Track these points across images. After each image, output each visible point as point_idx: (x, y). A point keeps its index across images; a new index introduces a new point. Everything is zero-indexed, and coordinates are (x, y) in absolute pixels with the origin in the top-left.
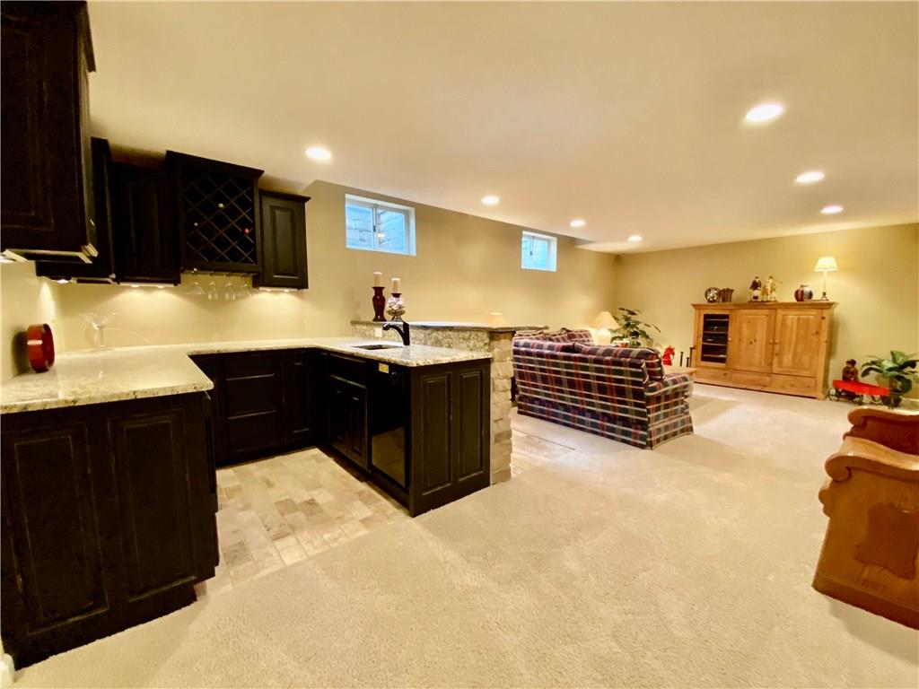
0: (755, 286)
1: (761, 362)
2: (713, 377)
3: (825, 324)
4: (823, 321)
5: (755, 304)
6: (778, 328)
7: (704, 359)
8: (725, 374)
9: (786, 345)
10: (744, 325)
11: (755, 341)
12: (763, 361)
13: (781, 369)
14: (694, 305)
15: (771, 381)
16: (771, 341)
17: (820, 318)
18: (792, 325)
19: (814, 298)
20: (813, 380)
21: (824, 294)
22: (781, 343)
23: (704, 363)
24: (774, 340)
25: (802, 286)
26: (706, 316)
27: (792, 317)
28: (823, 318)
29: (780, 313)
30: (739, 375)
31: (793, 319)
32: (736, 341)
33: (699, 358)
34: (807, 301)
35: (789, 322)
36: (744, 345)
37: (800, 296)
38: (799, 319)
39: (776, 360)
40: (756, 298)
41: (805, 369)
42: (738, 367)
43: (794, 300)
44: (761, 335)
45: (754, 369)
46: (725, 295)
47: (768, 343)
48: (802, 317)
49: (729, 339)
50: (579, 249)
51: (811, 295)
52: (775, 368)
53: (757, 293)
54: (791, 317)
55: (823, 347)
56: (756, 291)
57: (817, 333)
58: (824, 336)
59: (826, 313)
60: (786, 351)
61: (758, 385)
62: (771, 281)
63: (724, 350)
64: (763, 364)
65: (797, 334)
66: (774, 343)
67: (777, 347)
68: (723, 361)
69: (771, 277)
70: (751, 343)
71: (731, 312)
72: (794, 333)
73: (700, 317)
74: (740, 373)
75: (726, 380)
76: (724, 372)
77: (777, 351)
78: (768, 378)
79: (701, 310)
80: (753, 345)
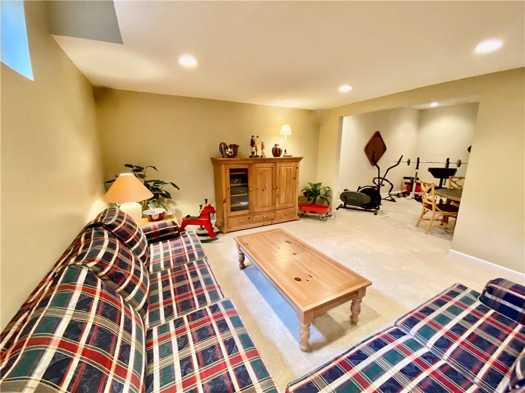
1: (269, 204)
2: (241, 223)
4: (298, 170)
6: (277, 177)
7: (233, 209)
8: (249, 218)
9: (282, 189)
10: (258, 176)
11: (266, 188)
12: (270, 202)
13: (280, 206)
15: (275, 216)
16: (275, 187)
17: (295, 168)
18: (284, 173)
21: (286, 151)
22: (279, 187)
23: (234, 213)
24: (276, 186)
25: (275, 145)
26: (231, 170)
28: (297, 168)
32: (254, 189)
33: (229, 210)
35: (282, 171)
36: (259, 193)
37: (275, 153)
38: (287, 169)
39: (277, 199)
40: (253, 153)
41: (290, 203)
42: (256, 210)
43: (273, 156)
44: (269, 183)
45: (266, 209)
47: (272, 188)
49: (250, 188)
51: (281, 151)
52: (278, 206)
54: (283, 168)
55: (298, 187)
57: (295, 179)
58: (298, 179)
59: (298, 164)
60: (281, 193)
61: (269, 220)
63: (246, 199)
64: (271, 204)
67: (278, 191)
68: (246, 207)
70: (263, 190)
71: (249, 166)
72: (285, 179)
73: (226, 172)
74: (258, 215)
75: (250, 222)
76: (248, 217)
77: (277, 194)
78: (274, 214)
79: (227, 165)
80: (264, 191)
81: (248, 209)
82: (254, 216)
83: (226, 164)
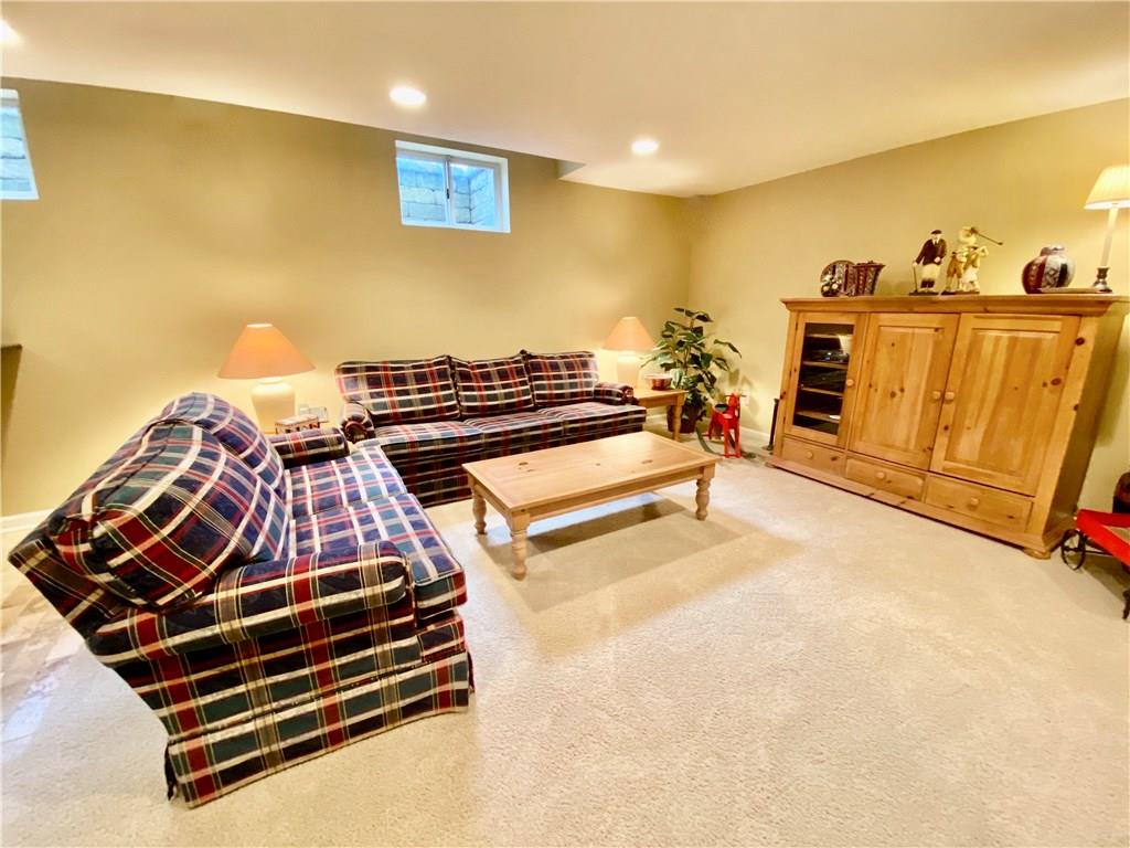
0: (930, 253)
1: (907, 441)
2: (812, 461)
3: (1084, 355)
4: (1078, 349)
5: (922, 298)
6: (959, 362)
7: (799, 421)
8: (834, 459)
9: (972, 407)
10: (883, 352)
11: (902, 390)
12: (913, 441)
13: (950, 464)
14: (786, 303)
15: (924, 488)
16: (937, 394)
17: (1072, 340)
18: (994, 353)
19: (1073, 285)
20: (1024, 504)
21: (1102, 273)
22: (958, 399)
23: (797, 430)
24: (944, 392)
25: (1045, 252)
26: (810, 327)
27: (996, 334)
28: (1080, 342)
29: (969, 322)
30: (859, 463)
31: (998, 339)
32: (863, 384)
33: (790, 418)
34: (1049, 292)
35: (987, 348)
36: (876, 398)
37: (1034, 277)
38: (1013, 342)
39: (942, 440)
40: (928, 283)
41: (1011, 473)
42: (860, 446)
43: (1020, 290)
44: (916, 379)
45: (892, 456)
46: (863, 276)
47: (928, 399)
48: (1022, 335)
49: (849, 382)
50: (566, 182)
51: (1063, 275)
52: (939, 461)
53: (931, 271)
55: (1067, 419)
56: (930, 267)
57: (1056, 382)
58: (1074, 392)
59: (1089, 329)
60: (970, 421)
61: (896, 492)
62: (972, 240)
63: (835, 406)
64: (912, 446)
65: (1004, 382)
66: (943, 399)
67: (949, 409)
68: (832, 429)
69: (973, 231)
70: (893, 395)
71: (858, 320)
72: (997, 377)
73: (796, 328)
74: (862, 460)
75: (835, 471)
76: (833, 454)
77: (947, 419)
78: (920, 482)
79: (801, 314)
80: (896, 399)
81: (835, 433)
82: (848, 457)
83: (800, 311)
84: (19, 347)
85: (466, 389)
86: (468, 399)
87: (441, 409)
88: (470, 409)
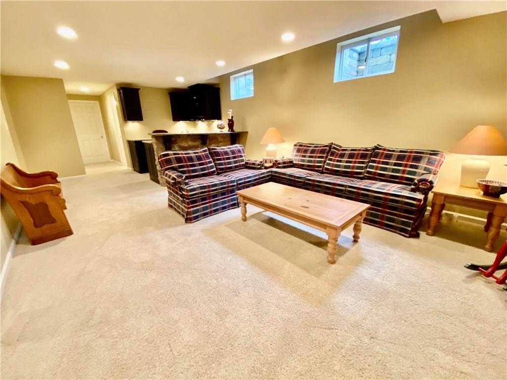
84: (247, 132)
85: (330, 160)
86: (328, 164)
87: (314, 166)
88: (327, 169)
